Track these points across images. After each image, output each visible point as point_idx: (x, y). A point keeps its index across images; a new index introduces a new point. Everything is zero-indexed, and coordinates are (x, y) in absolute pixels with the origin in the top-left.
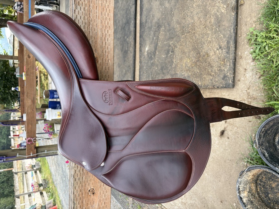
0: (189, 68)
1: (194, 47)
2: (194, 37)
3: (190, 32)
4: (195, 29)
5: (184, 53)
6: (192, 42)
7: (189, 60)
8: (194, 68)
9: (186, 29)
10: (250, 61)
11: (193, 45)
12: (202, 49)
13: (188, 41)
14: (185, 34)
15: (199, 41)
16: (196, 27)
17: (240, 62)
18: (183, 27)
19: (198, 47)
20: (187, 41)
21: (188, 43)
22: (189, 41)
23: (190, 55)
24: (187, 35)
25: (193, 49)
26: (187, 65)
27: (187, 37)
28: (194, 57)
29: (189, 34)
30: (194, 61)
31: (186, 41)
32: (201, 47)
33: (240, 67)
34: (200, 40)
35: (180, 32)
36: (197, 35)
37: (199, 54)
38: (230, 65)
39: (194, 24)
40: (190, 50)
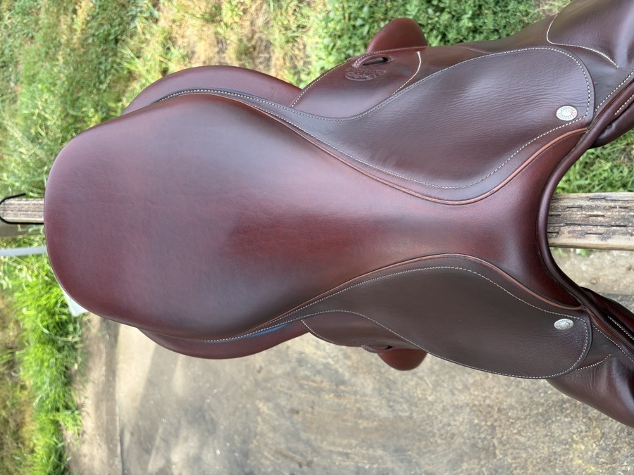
0: (604, 449)
1: (540, 417)
2: (510, 414)
3: (492, 425)
4: (489, 406)
5: (550, 461)
6: (524, 422)
7: (576, 443)
8: (606, 430)
9: (482, 436)
11: (535, 422)
12: (550, 392)
13: (517, 437)
14: (495, 442)
15: (526, 399)
16: (484, 401)
17: (606, 282)
18: (474, 445)
19: (543, 404)
20: (517, 439)
21: (522, 440)
22: (519, 433)
23: (563, 437)
24: (499, 435)
25: (545, 423)
26: (591, 457)
27: (504, 437)
28: (570, 423)
29: (497, 428)
30: (583, 428)
31: (516, 446)
32: (546, 393)
33: (622, 284)
34: (524, 393)
35: (483, 463)
36: (509, 400)
37: (565, 403)
39: (474, 405)
40: (546, 435)
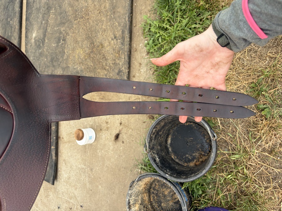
10: (144, 55)
38: (125, 58)
